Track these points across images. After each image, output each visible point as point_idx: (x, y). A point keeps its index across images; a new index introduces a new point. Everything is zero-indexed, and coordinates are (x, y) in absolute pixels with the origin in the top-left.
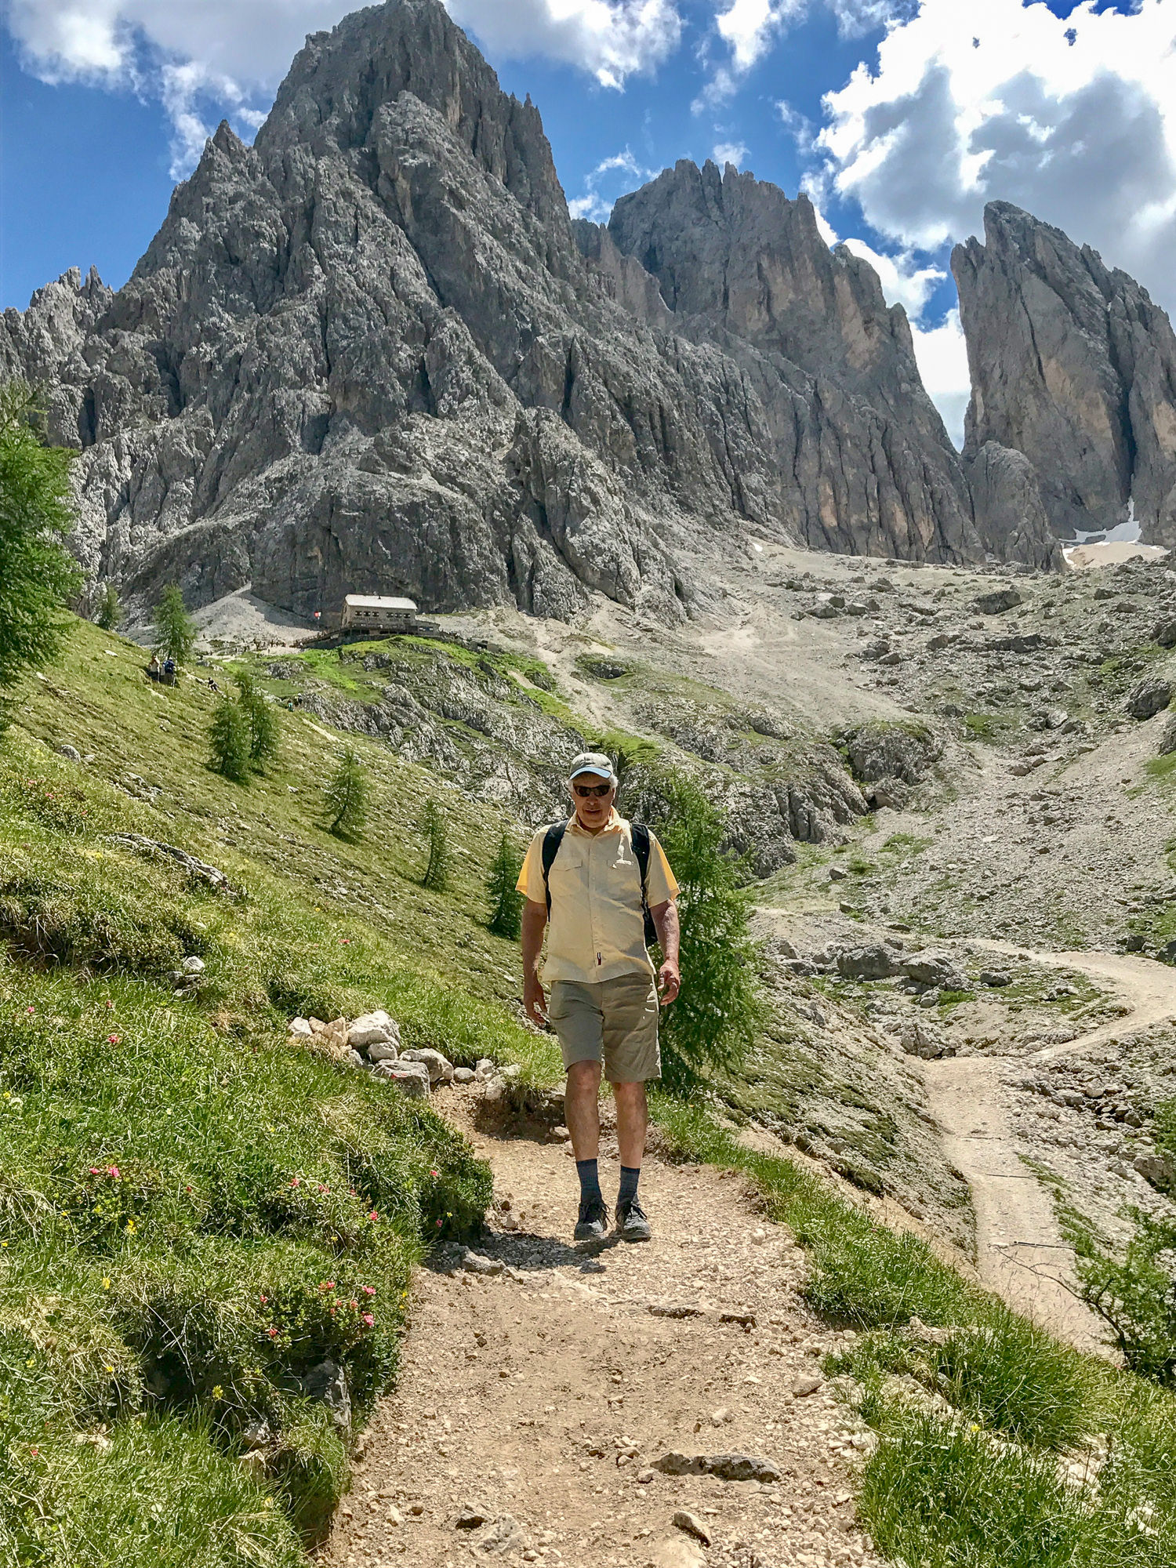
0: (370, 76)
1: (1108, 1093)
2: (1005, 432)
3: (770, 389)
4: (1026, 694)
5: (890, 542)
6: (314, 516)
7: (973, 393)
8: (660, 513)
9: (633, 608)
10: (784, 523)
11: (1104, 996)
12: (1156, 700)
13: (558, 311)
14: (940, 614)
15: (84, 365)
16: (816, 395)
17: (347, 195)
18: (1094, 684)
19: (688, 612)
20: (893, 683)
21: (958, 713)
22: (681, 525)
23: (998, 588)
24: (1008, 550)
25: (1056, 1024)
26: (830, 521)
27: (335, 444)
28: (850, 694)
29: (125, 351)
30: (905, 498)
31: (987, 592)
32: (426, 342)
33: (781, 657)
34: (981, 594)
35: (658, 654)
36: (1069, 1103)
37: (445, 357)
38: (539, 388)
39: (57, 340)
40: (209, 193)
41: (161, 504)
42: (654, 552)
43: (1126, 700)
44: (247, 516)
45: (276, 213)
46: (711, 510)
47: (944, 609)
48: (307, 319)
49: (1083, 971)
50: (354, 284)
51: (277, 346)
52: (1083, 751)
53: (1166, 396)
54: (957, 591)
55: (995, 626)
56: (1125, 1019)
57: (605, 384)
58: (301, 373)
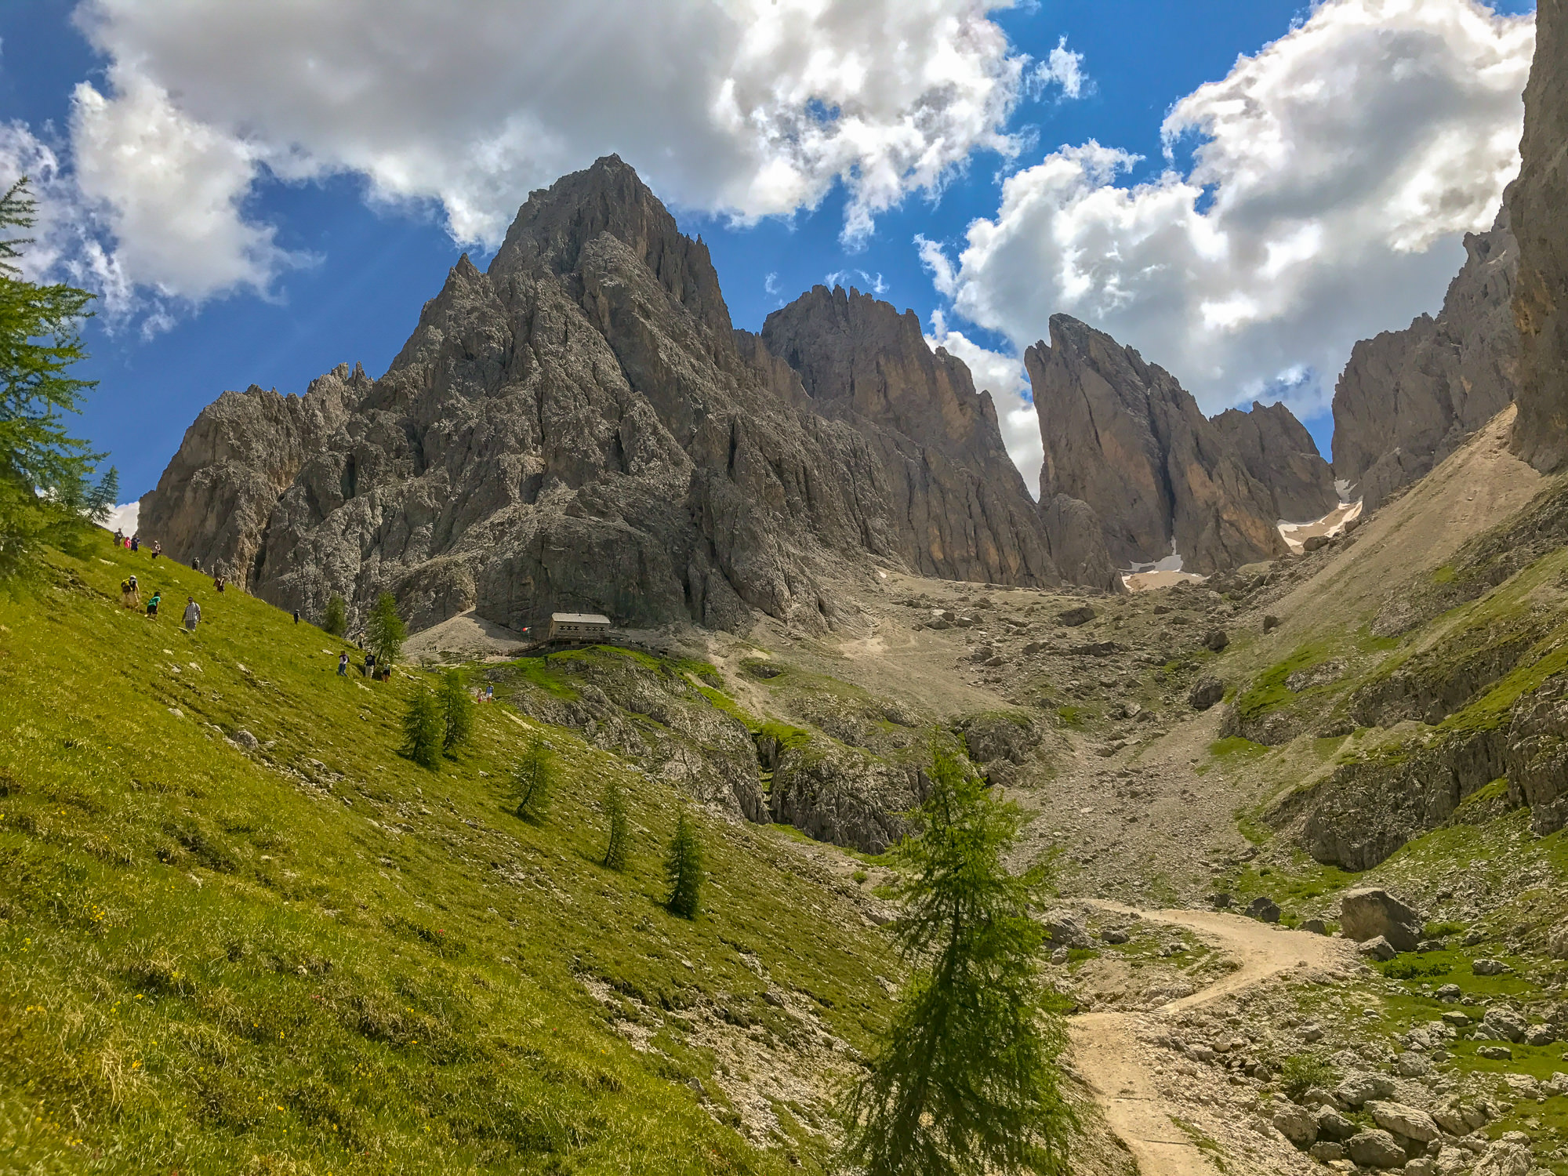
0: (578, 221)
1: (1235, 1047)
2: (1072, 487)
3: (888, 455)
4: (1106, 690)
5: (986, 571)
6: (528, 551)
7: (1046, 458)
8: (805, 548)
9: (785, 622)
10: (903, 556)
11: (1213, 952)
12: (1212, 693)
13: (723, 396)
14: (1031, 626)
15: (348, 437)
16: (924, 459)
17: (559, 307)
18: (1160, 681)
19: (830, 624)
20: (998, 681)
21: (1052, 706)
22: (822, 557)
23: (1076, 605)
24: (1079, 577)
25: (1175, 979)
26: (938, 555)
27: (548, 495)
28: (963, 690)
29: (381, 425)
30: (996, 537)
31: (1066, 609)
32: (620, 418)
33: (906, 660)
34: (1063, 611)
35: (807, 657)
36: (1202, 1057)
37: (635, 429)
38: (708, 453)
39: (327, 418)
40: (451, 307)
41: (406, 544)
42: (801, 577)
43: (1187, 694)
44: (474, 553)
45: (503, 321)
46: (845, 546)
47: (1033, 622)
48: (526, 401)
49: (1189, 928)
50: (564, 375)
51: (502, 421)
52: (1156, 736)
53: (1197, 458)
54: (1043, 608)
55: (1076, 636)
56: (1236, 974)
57: (761, 449)
58: (521, 441)
